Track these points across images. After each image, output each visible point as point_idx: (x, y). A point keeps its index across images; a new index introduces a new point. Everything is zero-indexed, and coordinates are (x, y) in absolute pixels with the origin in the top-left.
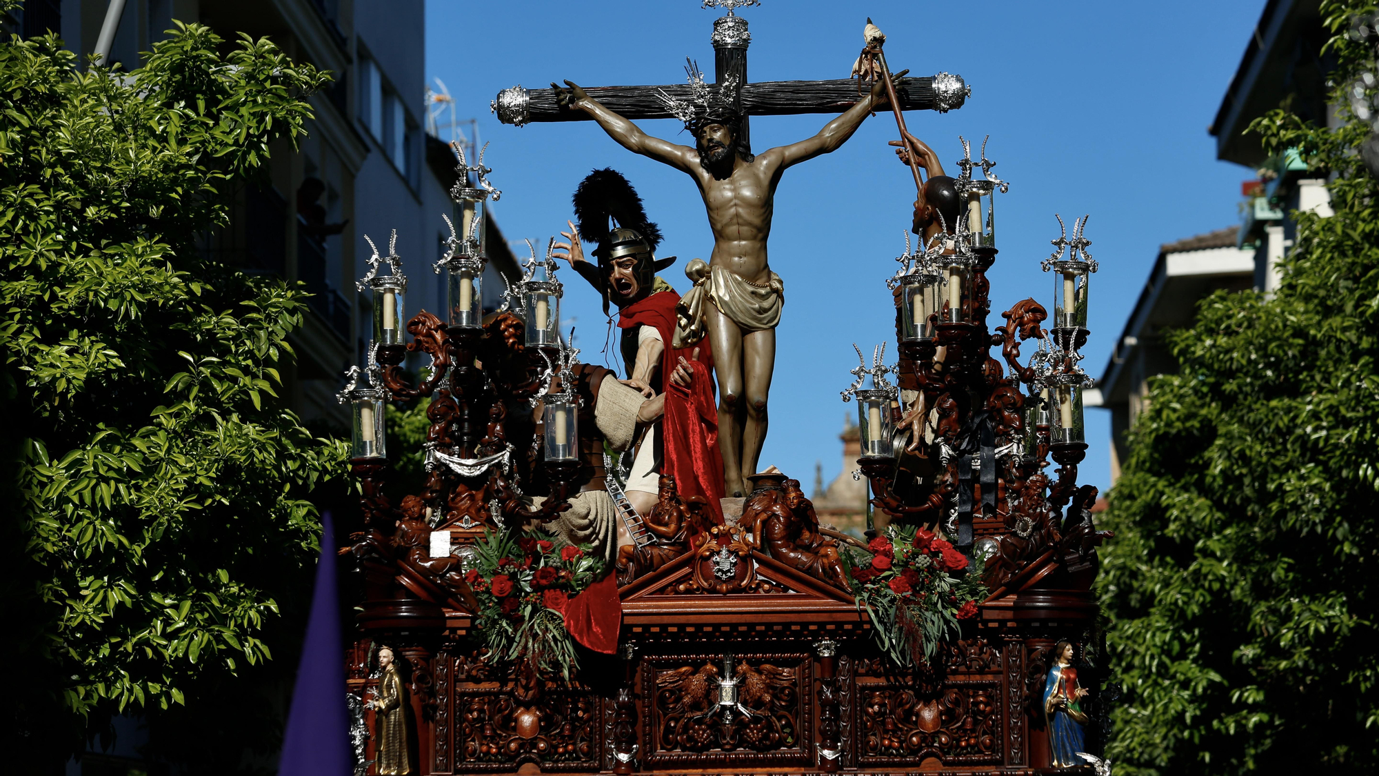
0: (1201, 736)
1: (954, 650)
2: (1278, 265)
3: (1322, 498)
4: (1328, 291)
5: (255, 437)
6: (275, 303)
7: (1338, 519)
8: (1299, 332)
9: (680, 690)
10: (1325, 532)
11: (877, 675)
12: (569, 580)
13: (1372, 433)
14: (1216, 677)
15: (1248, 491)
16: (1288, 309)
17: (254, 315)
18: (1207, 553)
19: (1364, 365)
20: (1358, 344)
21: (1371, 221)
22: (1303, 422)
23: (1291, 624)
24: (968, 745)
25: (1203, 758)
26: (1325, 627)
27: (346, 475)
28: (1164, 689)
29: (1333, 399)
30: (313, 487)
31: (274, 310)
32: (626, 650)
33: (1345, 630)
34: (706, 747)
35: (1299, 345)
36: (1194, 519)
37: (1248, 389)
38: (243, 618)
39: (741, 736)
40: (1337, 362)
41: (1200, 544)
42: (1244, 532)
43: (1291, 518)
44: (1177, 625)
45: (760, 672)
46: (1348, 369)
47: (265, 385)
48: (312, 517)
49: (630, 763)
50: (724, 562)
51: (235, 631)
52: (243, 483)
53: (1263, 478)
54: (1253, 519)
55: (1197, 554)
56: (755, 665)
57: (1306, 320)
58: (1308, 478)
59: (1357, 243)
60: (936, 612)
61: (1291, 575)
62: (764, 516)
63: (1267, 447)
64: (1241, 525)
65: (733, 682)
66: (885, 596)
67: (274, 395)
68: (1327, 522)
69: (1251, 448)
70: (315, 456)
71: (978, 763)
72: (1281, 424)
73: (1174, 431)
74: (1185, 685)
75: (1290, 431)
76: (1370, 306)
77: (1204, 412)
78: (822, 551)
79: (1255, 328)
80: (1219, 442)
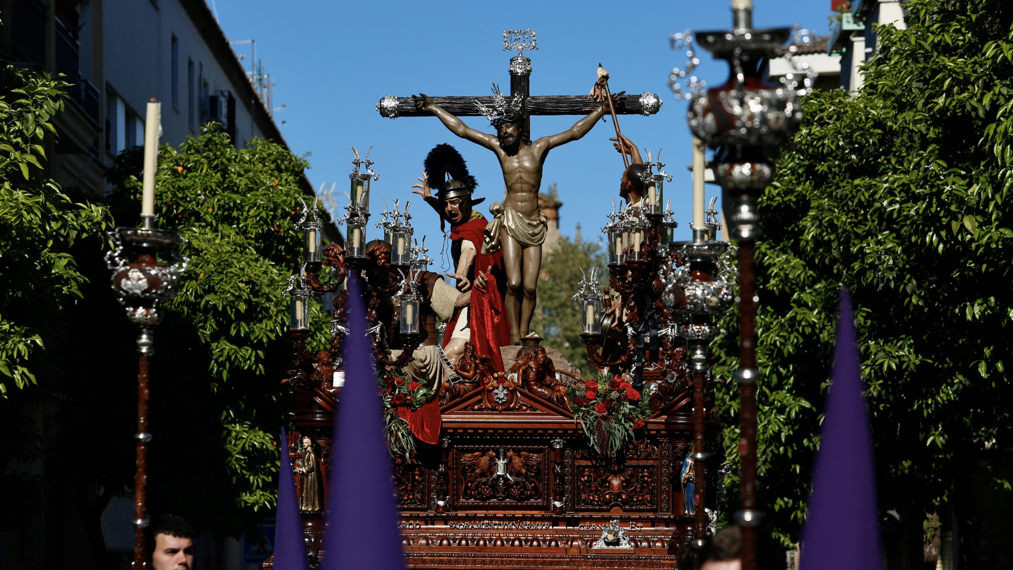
0: (794, 452)
1: (631, 446)
2: (862, 68)
3: (895, 259)
4: (903, 90)
5: (24, 201)
6: (40, 91)
7: (908, 276)
8: (879, 124)
9: (474, 465)
10: (897, 287)
11: (586, 459)
12: (412, 402)
13: (937, 207)
14: (807, 404)
15: (835, 253)
16: (869, 105)
17: (23, 101)
18: (801, 303)
19: (932, 152)
20: (927, 134)
21: (939, 34)
22: (881, 197)
23: (869, 362)
24: (638, 500)
25: (795, 469)
26: (896, 365)
27: (100, 234)
28: (764, 414)
29: (905, 179)
30: (72, 243)
31: (40, 97)
32: (444, 442)
33: (912, 367)
34: (489, 498)
35: (878, 134)
36: (791, 276)
37: (837, 170)
38: (13, 350)
39: (508, 492)
40: (909, 149)
41: (795, 296)
42: (832, 286)
43: (870, 275)
44: (775, 361)
45: (520, 456)
46: (918, 155)
47: (32, 159)
48: (71, 267)
49: (445, 506)
50: (501, 393)
51: (6, 361)
52: (13, 240)
53: (847, 243)
54: (838, 277)
55: (793, 305)
56: (517, 452)
57: (884, 114)
58: (885, 243)
59: (927, 51)
60: (621, 424)
61: (869, 322)
62: (524, 367)
63: (851, 218)
64: (830, 281)
65: (505, 462)
66: (592, 415)
67: (40, 167)
68: (899, 279)
69: (838, 218)
70: (74, 217)
71: (643, 511)
72: (863, 199)
73: (775, 204)
74: (781, 410)
75: (870, 204)
76: (937, 103)
77: (799, 189)
78: (557, 388)
79: (843, 121)
80: (812, 213)
